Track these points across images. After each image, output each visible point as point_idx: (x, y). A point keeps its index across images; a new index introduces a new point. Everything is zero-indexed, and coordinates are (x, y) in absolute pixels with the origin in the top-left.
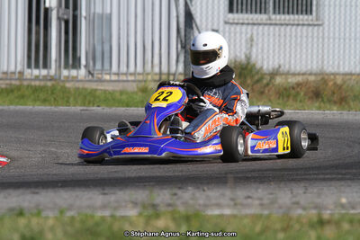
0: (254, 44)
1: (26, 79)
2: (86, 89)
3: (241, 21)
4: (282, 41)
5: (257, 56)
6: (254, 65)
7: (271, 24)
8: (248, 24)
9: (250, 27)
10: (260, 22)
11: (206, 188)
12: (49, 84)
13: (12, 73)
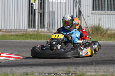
0: (101, 20)
1: (28, 32)
2: (47, 35)
3: (96, 13)
4: (110, 19)
5: (102, 24)
6: (101, 27)
7: (106, 14)
8: (99, 14)
9: (99, 15)
10: (103, 13)
11: (86, 66)
12: (35, 33)
13: (23, 30)
